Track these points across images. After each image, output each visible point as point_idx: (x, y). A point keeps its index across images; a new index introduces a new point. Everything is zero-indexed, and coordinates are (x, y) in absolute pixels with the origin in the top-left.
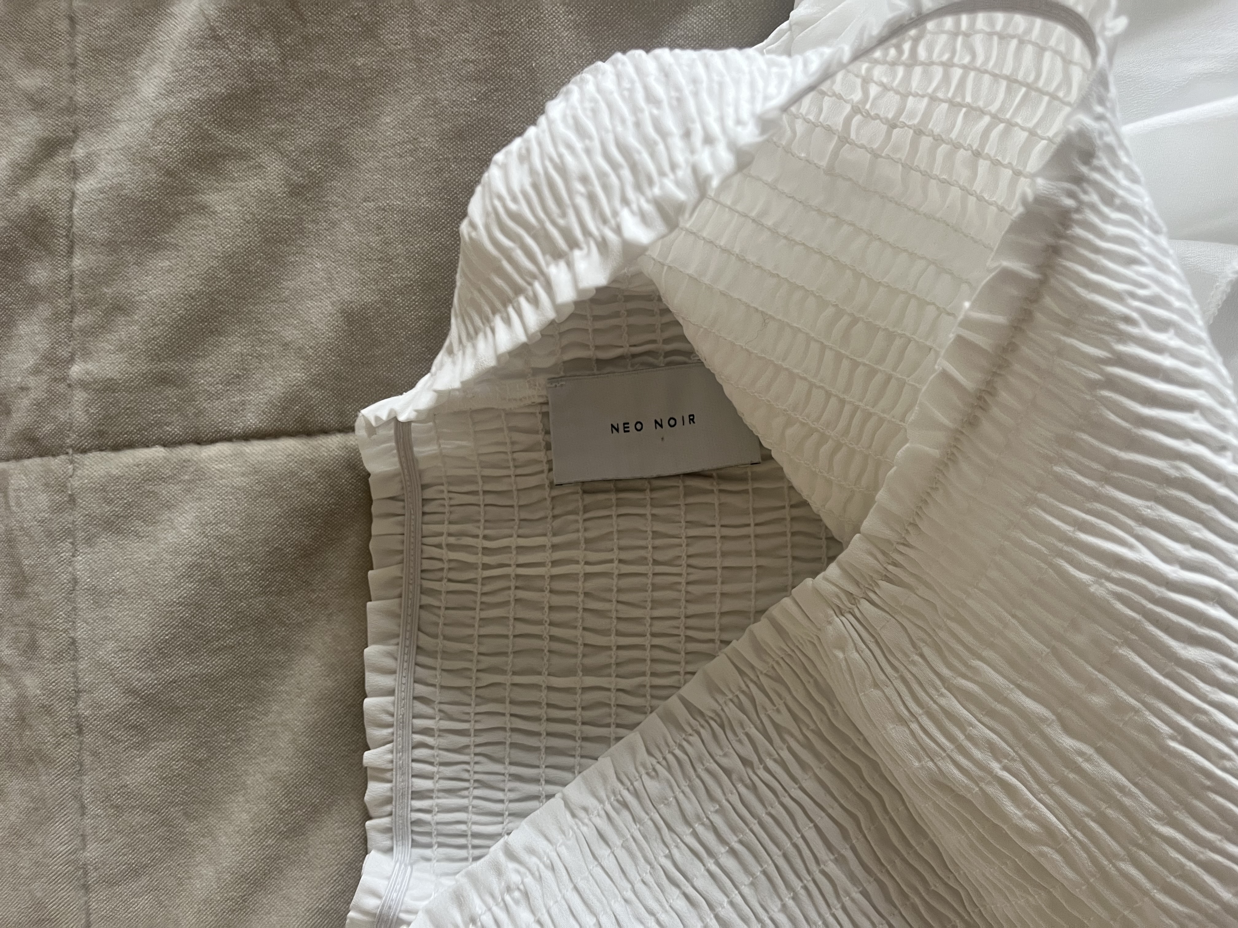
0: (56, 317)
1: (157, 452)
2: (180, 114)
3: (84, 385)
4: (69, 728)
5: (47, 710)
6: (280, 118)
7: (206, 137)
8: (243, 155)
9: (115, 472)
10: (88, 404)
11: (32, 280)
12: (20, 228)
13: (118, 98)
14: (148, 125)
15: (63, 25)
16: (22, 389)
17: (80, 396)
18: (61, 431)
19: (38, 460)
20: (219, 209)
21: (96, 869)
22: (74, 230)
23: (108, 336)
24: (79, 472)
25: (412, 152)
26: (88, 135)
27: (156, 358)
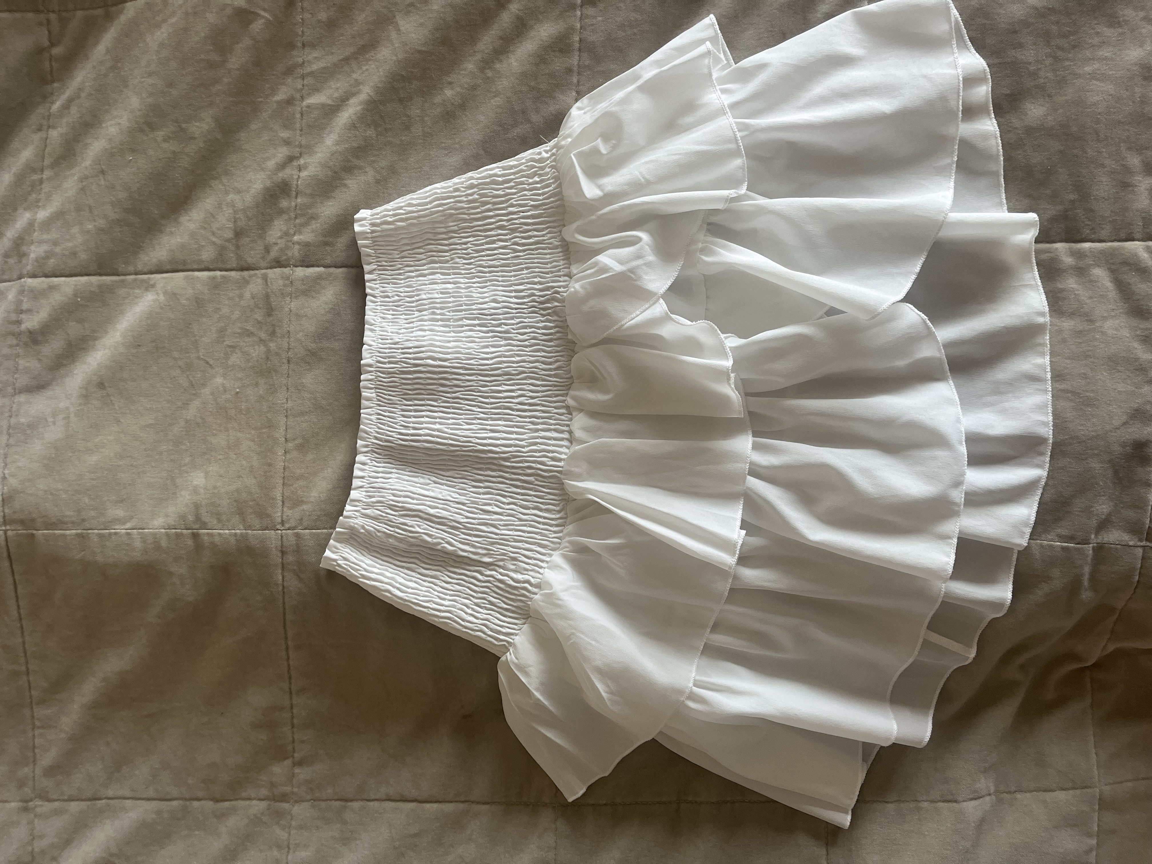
0: (290, 219)
1: (322, 269)
2: (340, 152)
3: (299, 243)
4: (285, 361)
5: (277, 354)
6: (374, 156)
7: (349, 161)
8: (361, 168)
9: (307, 274)
10: (300, 250)
11: (281, 206)
12: (278, 187)
13: (317, 144)
14: (329, 155)
15: (298, 116)
16: (276, 244)
17: (297, 247)
18: (288, 259)
19: (279, 269)
20: (351, 186)
21: (290, 410)
22: (298, 189)
23: (308, 227)
24: (294, 274)
25: (420, 172)
26: (305, 156)
27: (325, 236)
